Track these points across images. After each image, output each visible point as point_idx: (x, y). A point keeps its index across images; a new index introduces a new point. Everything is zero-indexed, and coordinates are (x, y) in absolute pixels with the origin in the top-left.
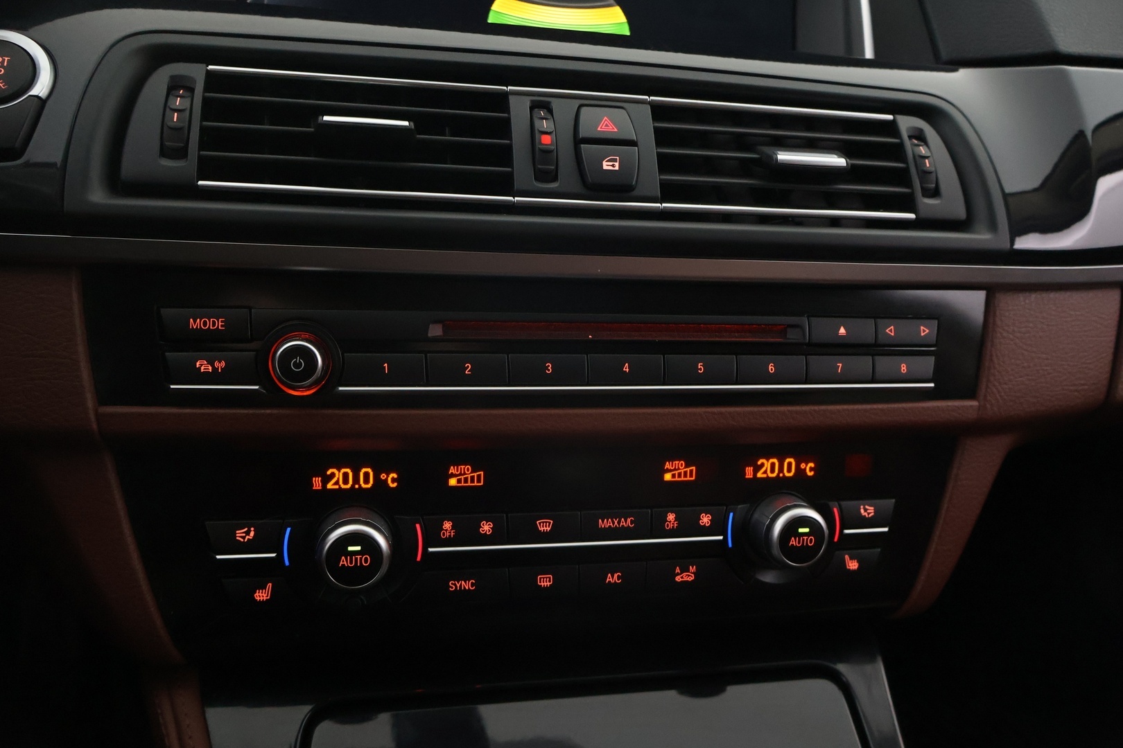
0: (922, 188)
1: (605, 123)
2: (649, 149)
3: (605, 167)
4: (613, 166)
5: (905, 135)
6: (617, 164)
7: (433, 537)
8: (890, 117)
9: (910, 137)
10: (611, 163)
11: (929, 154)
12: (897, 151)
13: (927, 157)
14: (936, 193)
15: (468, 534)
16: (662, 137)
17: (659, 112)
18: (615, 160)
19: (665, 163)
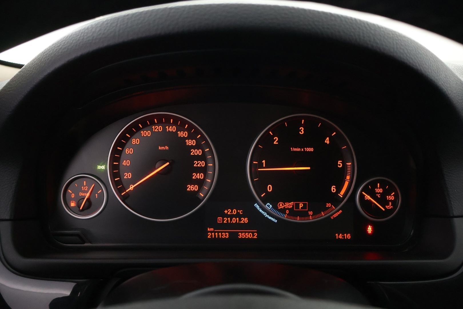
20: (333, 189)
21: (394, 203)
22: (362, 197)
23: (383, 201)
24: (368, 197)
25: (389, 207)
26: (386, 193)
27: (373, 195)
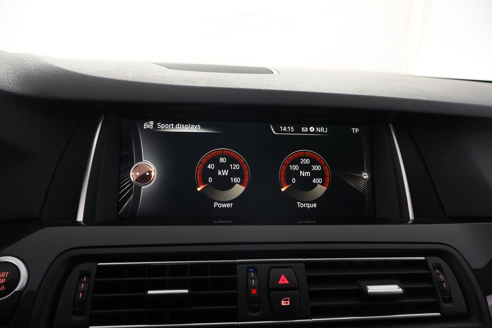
0: (443, 299)
2: (305, 290)
3: (283, 304)
4: (287, 303)
5: (431, 268)
6: (288, 302)
8: (423, 258)
9: (434, 269)
10: (285, 302)
11: (445, 280)
12: (428, 278)
13: (444, 282)
14: (450, 300)
16: (310, 282)
18: (287, 300)
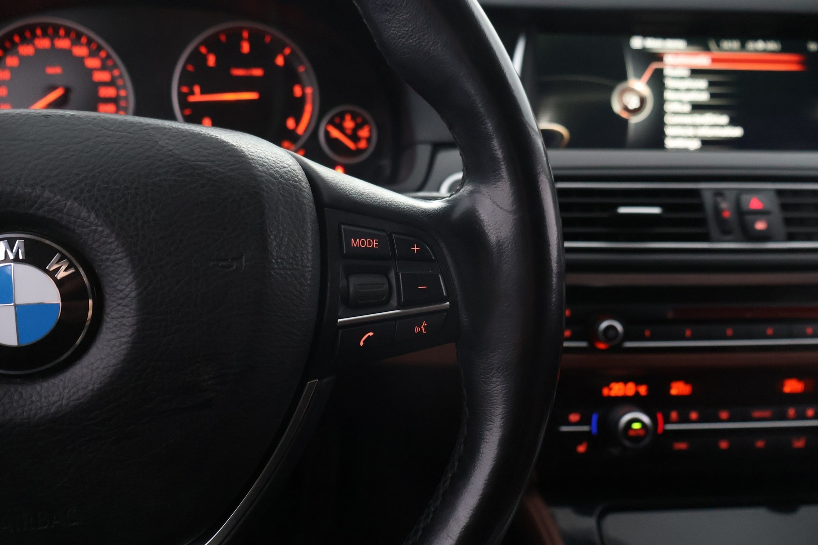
1: (755, 203)
2: (778, 216)
3: (757, 228)
7: (667, 421)
15: (685, 419)
16: (784, 207)
17: (780, 193)
19: (788, 222)
20: (291, 123)
21: (369, 140)
22: (327, 133)
23: (354, 138)
24: (335, 133)
25: (362, 144)
26: (358, 127)
27: (341, 129)
